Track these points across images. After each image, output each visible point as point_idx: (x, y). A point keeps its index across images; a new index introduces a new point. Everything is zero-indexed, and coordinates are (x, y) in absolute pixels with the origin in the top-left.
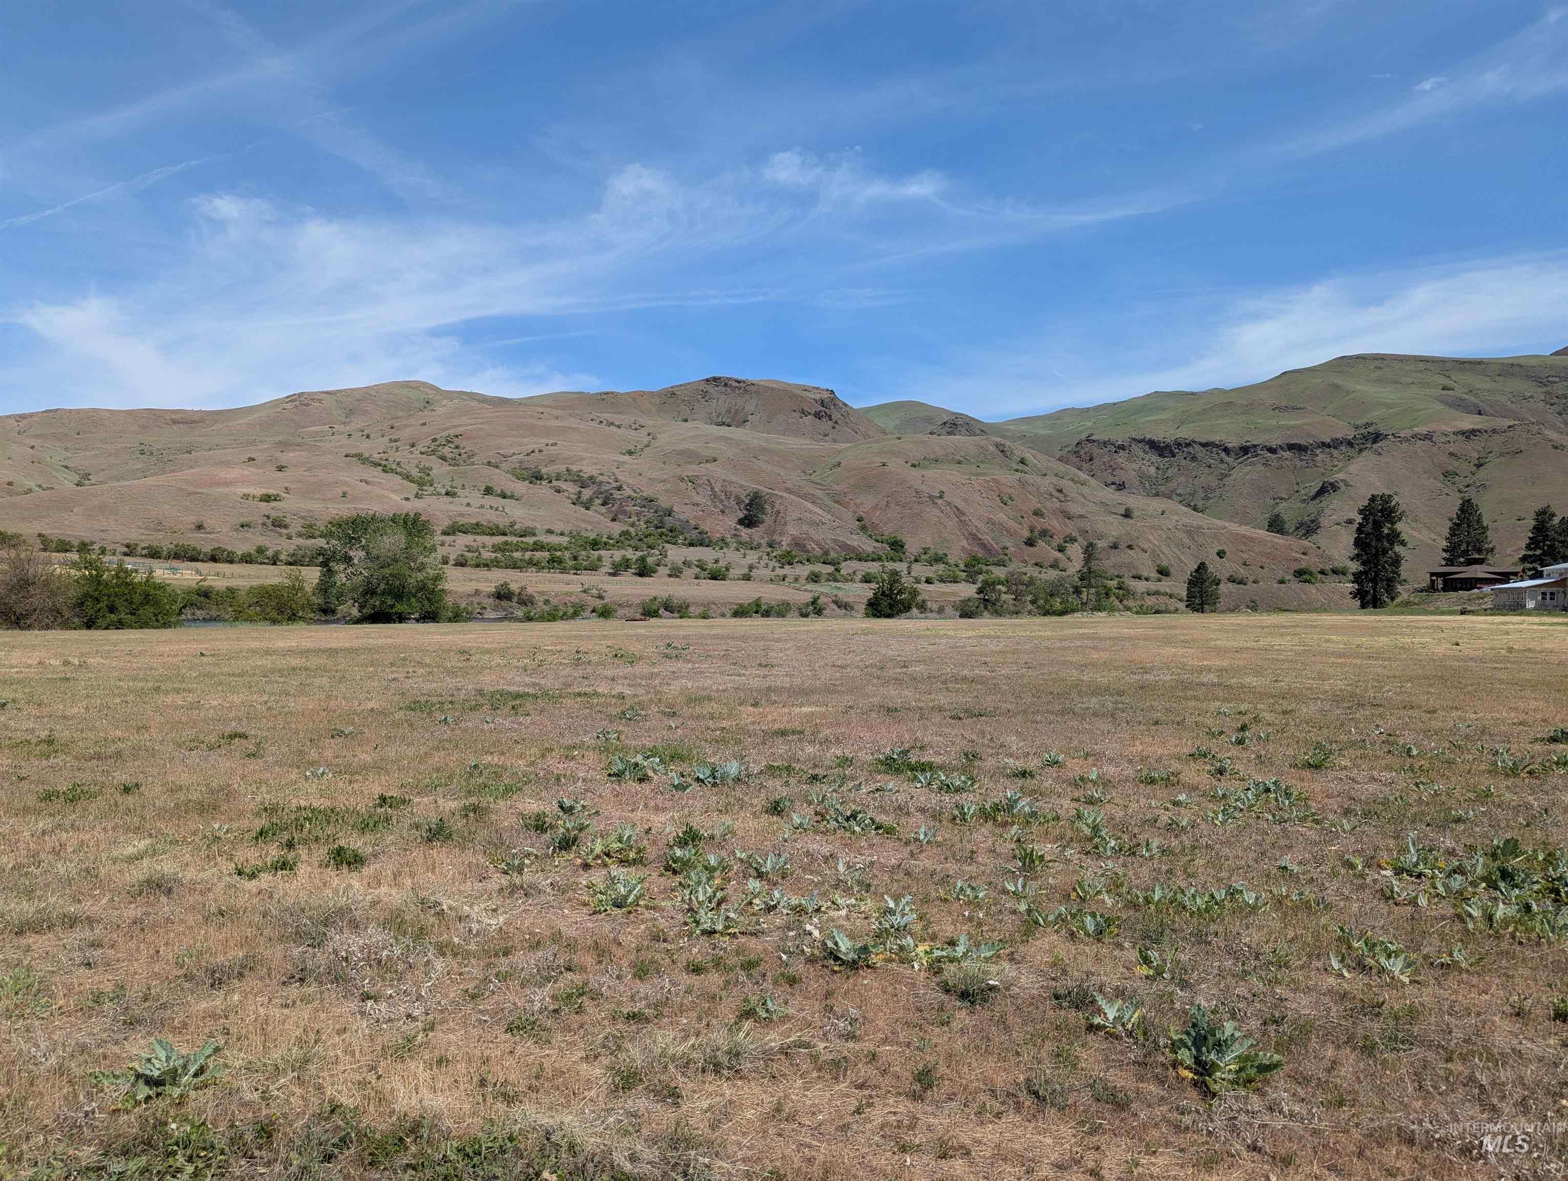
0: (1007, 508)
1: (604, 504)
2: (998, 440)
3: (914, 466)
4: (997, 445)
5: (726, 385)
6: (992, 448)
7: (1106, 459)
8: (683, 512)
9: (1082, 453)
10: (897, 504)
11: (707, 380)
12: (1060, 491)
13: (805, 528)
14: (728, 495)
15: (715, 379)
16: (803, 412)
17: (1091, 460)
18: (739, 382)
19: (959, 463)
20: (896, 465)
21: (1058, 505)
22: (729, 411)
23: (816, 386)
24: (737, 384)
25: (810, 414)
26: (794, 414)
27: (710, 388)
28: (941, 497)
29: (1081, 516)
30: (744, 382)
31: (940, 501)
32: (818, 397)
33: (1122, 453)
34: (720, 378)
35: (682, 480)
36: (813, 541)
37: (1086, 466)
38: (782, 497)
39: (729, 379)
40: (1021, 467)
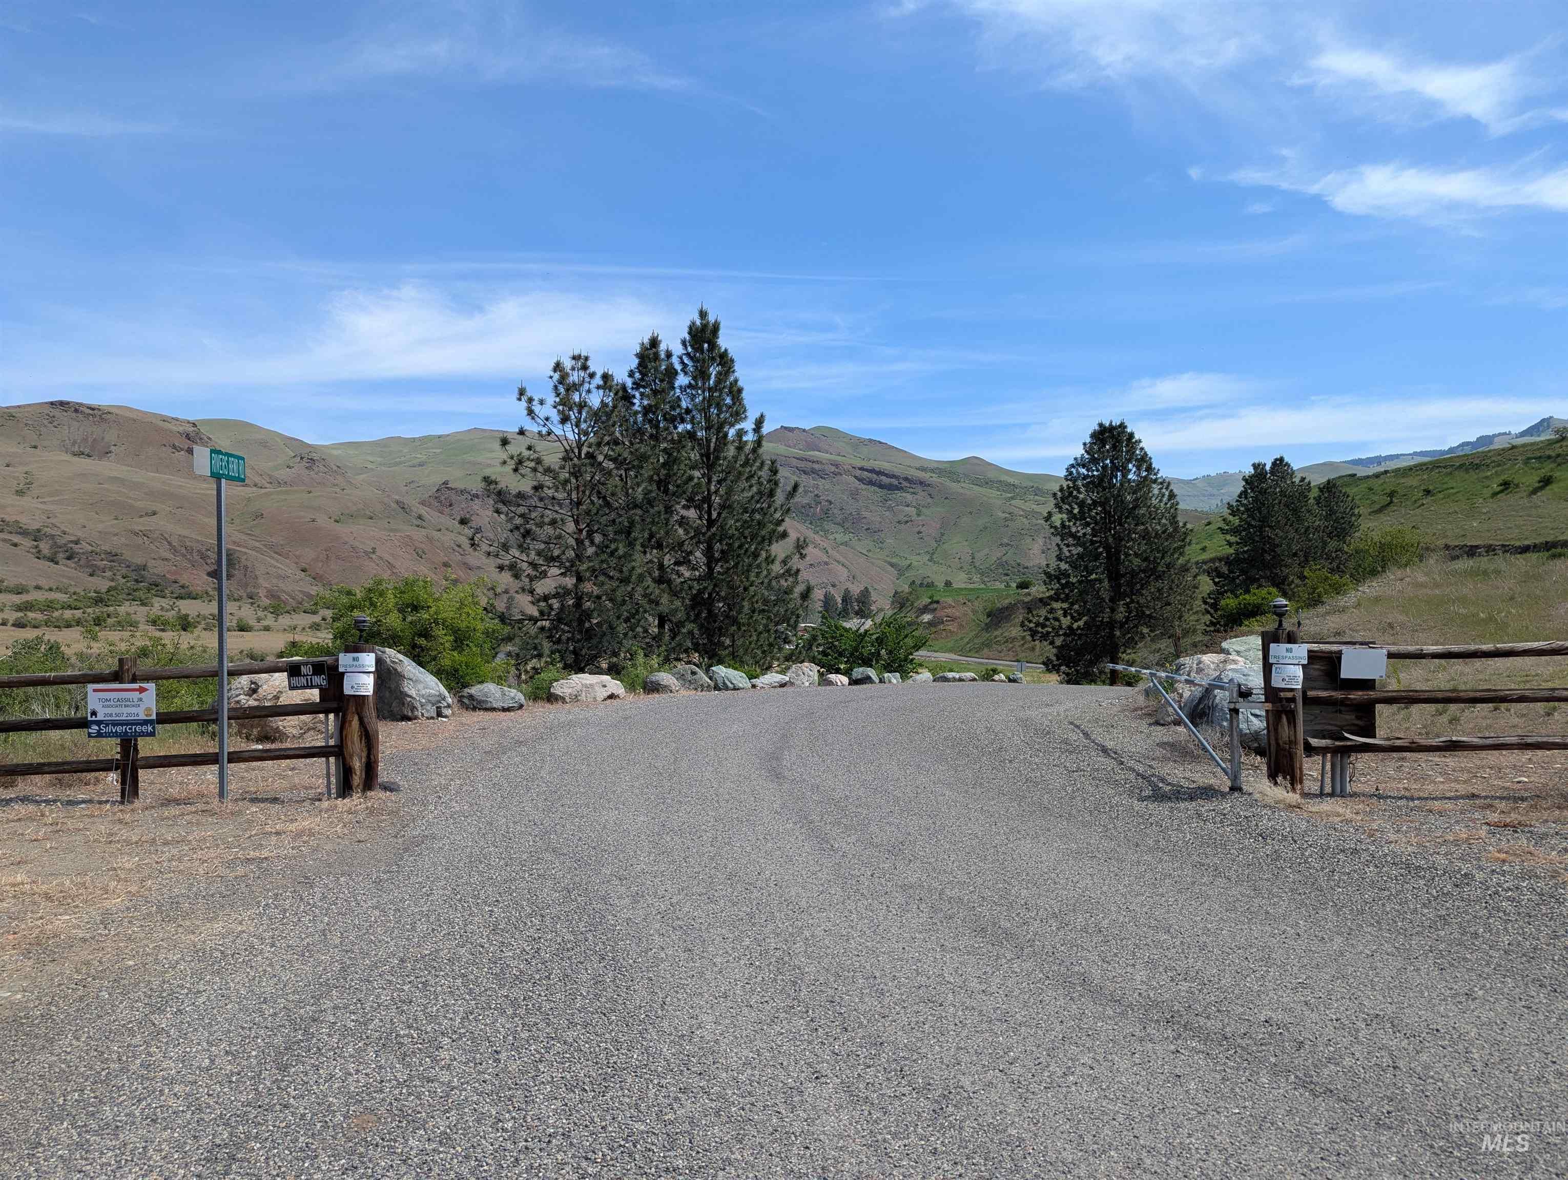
0: (423, 561)
1: (69, 558)
2: (397, 497)
3: (336, 521)
4: (397, 502)
5: (76, 411)
6: (394, 505)
7: (464, 505)
8: (157, 569)
9: (443, 498)
10: (338, 557)
11: (52, 403)
12: (459, 546)
13: (275, 581)
14: (189, 550)
15: (62, 403)
16: (174, 447)
17: (451, 505)
18: (93, 409)
19: (371, 518)
20: (323, 521)
21: (460, 557)
22: (85, 440)
23: (174, 416)
24: (91, 412)
25: (182, 450)
26: (164, 449)
27: (56, 412)
28: (374, 552)
29: (479, 568)
30: (99, 410)
31: (374, 556)
32: (181, 429)
33: (476, 500)
34: (68, 403)
35: (136, 534)
36: (284, 592)
37: (447, 510)
38: (246, 553)
39: (81, 405)
40: (419, 522)
